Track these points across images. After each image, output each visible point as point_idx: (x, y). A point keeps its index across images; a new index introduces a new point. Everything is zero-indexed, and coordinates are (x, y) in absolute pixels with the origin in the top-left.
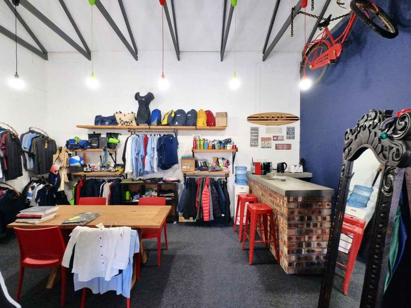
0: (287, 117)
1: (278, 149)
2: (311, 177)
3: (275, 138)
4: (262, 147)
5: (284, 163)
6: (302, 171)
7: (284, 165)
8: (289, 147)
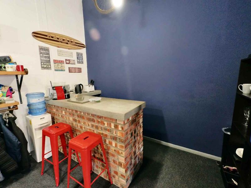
0: (76, 43)
1: (71, 72)
2: (100, 93)
3: (68, 62)
4: (56, 70)
5: (81, 84)
6: (94, 90)
7: (81, 86)
8: (80, 70)
